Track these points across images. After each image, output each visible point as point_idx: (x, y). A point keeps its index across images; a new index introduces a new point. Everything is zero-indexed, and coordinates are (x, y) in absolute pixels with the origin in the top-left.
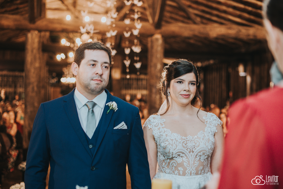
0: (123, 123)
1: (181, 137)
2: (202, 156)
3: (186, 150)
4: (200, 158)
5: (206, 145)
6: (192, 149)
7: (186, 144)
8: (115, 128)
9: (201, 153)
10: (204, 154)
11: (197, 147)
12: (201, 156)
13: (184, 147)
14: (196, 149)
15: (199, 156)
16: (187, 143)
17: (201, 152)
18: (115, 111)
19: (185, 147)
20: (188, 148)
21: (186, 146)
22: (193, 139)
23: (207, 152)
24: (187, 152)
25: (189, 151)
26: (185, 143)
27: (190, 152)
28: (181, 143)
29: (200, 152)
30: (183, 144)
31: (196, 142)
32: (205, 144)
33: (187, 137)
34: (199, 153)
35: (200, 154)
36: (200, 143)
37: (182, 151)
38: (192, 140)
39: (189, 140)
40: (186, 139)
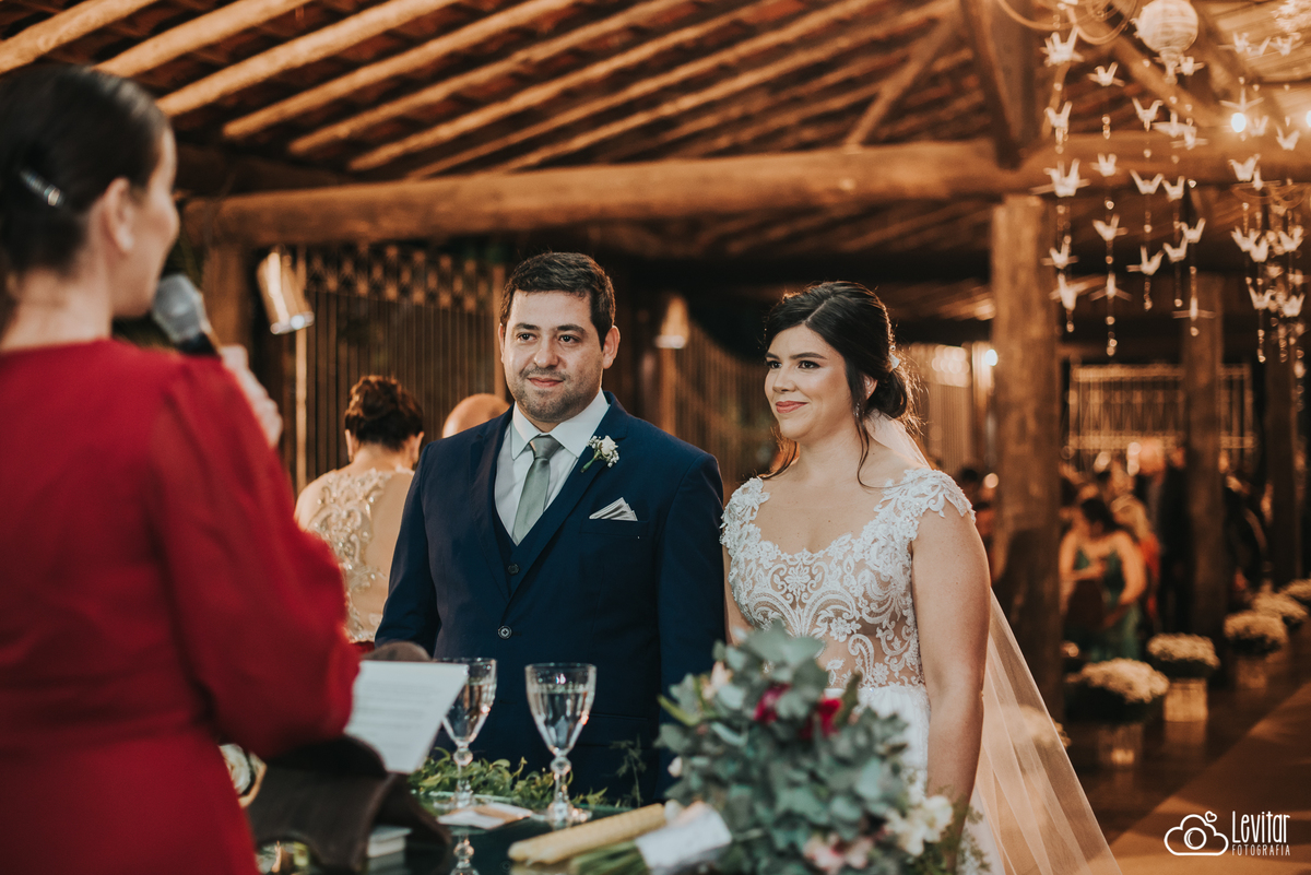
0: (621, 501)
1: (780, 553)
2: (834, 620)
3: (782, 599)
4: (830, 629)
5: (845, 583)
6: (799, 593)
7: (782, 579)
8: (591, 517)
9: (828, 609)
10: (839, 614)
11: (814, 589)
12: (830, 620)
13: (774, 586)
14: (810, 595)
15: (824, 621)
16: (787, 574)
17: (829, 605)
18: (610, 465)
19: (780, 588)
20: (787, 592)
21: (783, 583)
22: (810, 562)
23: (848, 607)
24: (787, 604)
25: (791, 601)
26: (782, 574)
27: (793, 605)
28: (771, 572)
29: (824, 607)
30: (777, 578)
31: (814, 572)
32: (841, 580)
33: (796, 556)
34: (824, 609)
35: (824, 614)
36: (826, 576)
37: (771, 600)
38: (804, 566)
39: (795, 566)
40: (791, 560)
